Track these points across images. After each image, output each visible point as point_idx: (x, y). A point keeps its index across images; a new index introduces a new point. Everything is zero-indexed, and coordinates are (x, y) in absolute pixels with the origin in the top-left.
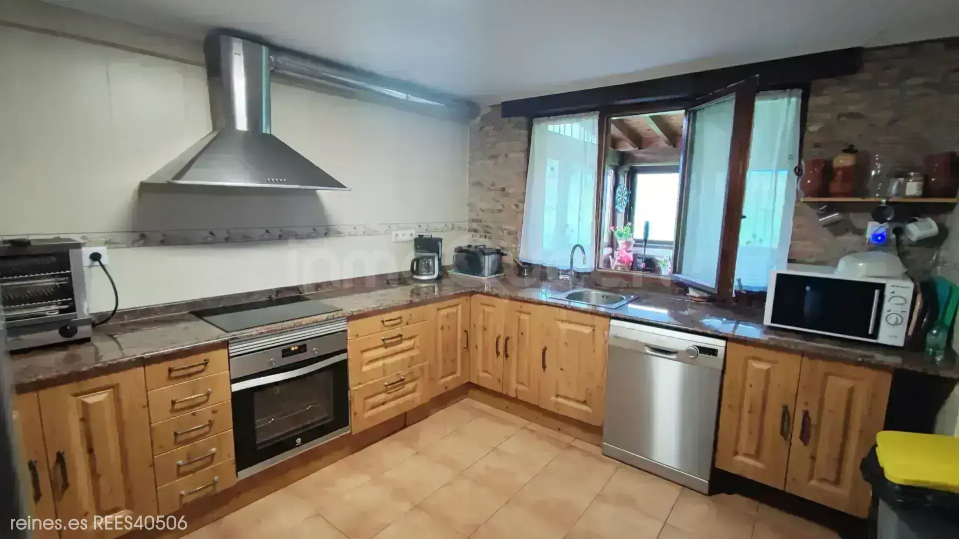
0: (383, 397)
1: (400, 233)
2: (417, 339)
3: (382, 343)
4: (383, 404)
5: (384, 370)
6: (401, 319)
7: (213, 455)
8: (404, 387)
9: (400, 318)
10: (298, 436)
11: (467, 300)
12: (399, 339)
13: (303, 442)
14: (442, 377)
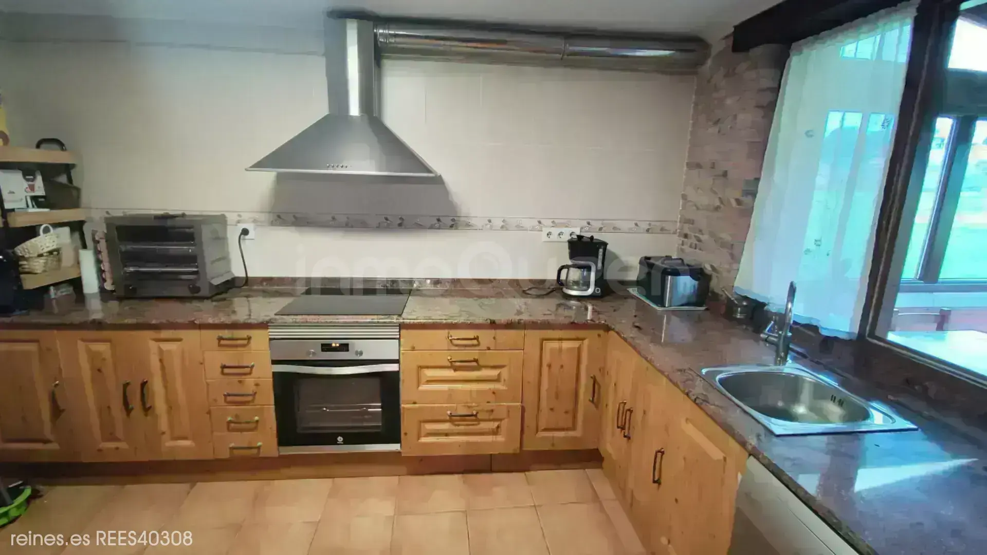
0: (445, 426)
1: (555, 231)
2: (505, 373)
3: (449, 364)
4: (447, 435)
5: (450, 395)
6: (478, 341)
7: (257, 421)
8: (479, 424)
9: (476, 338)
10: (341, 435)
11: (599, 335)
12: (474, 364)
13: (346, 442)
14: (546, 430)
